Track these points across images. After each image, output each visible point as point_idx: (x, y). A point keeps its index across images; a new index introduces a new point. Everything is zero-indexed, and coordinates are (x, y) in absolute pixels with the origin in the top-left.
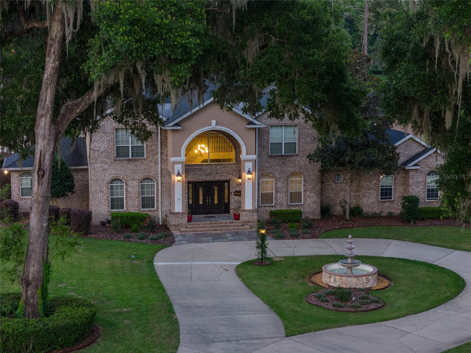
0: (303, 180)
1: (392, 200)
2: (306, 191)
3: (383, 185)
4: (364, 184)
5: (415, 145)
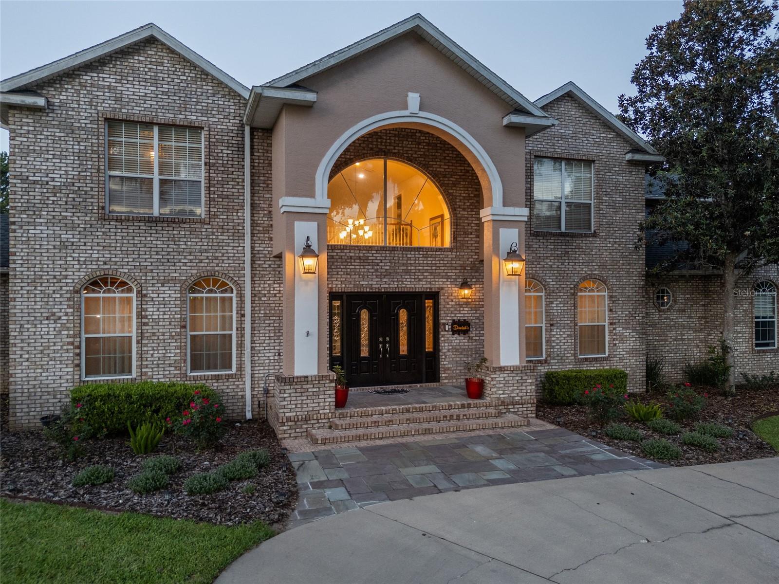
0: (606, 297)
1: (776, 347)
2: (615, 324)
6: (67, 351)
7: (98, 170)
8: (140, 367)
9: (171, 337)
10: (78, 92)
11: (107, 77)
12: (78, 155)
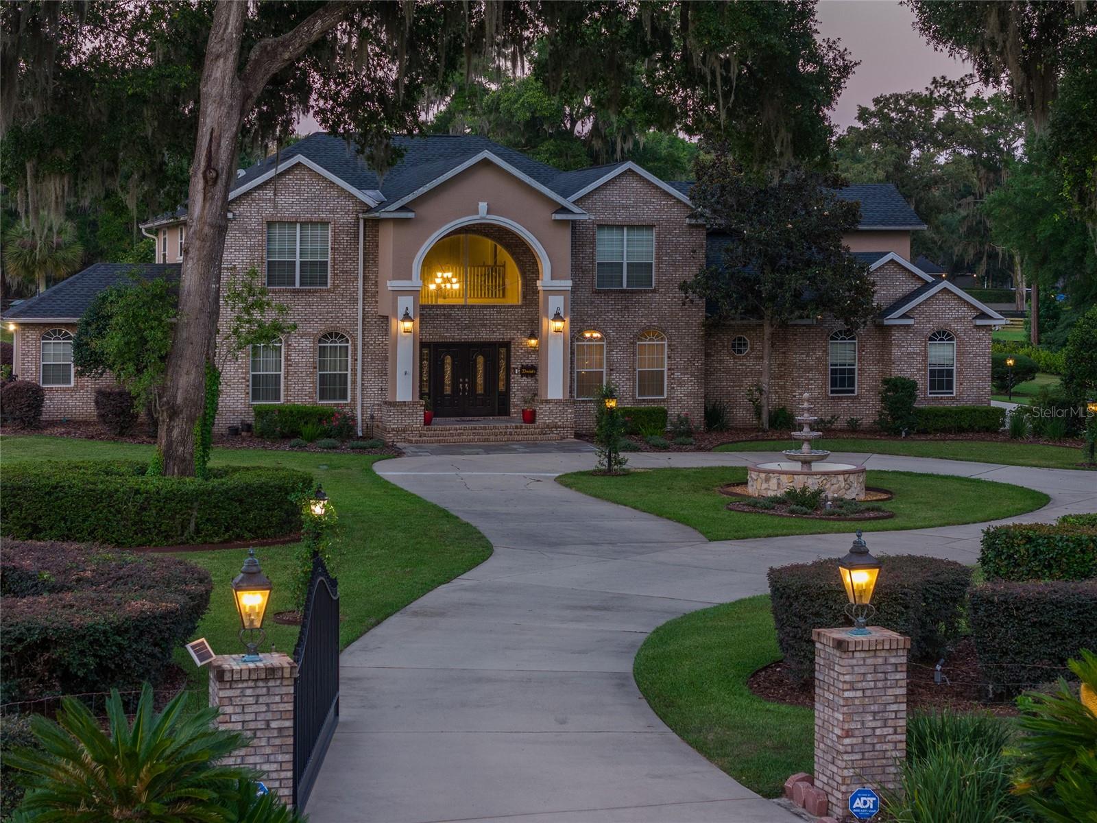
0: (666, 345)
1: (856, 394)
2: (673, 369)
3: (835, 362)
4: (796, 358)
5: (902, 277)
6: (242, 383)
7: (262, 258)
8: (287, 396)
9: (307, 375)
10: (250, 205)
11: (269, 194)
12: (250, 249)
